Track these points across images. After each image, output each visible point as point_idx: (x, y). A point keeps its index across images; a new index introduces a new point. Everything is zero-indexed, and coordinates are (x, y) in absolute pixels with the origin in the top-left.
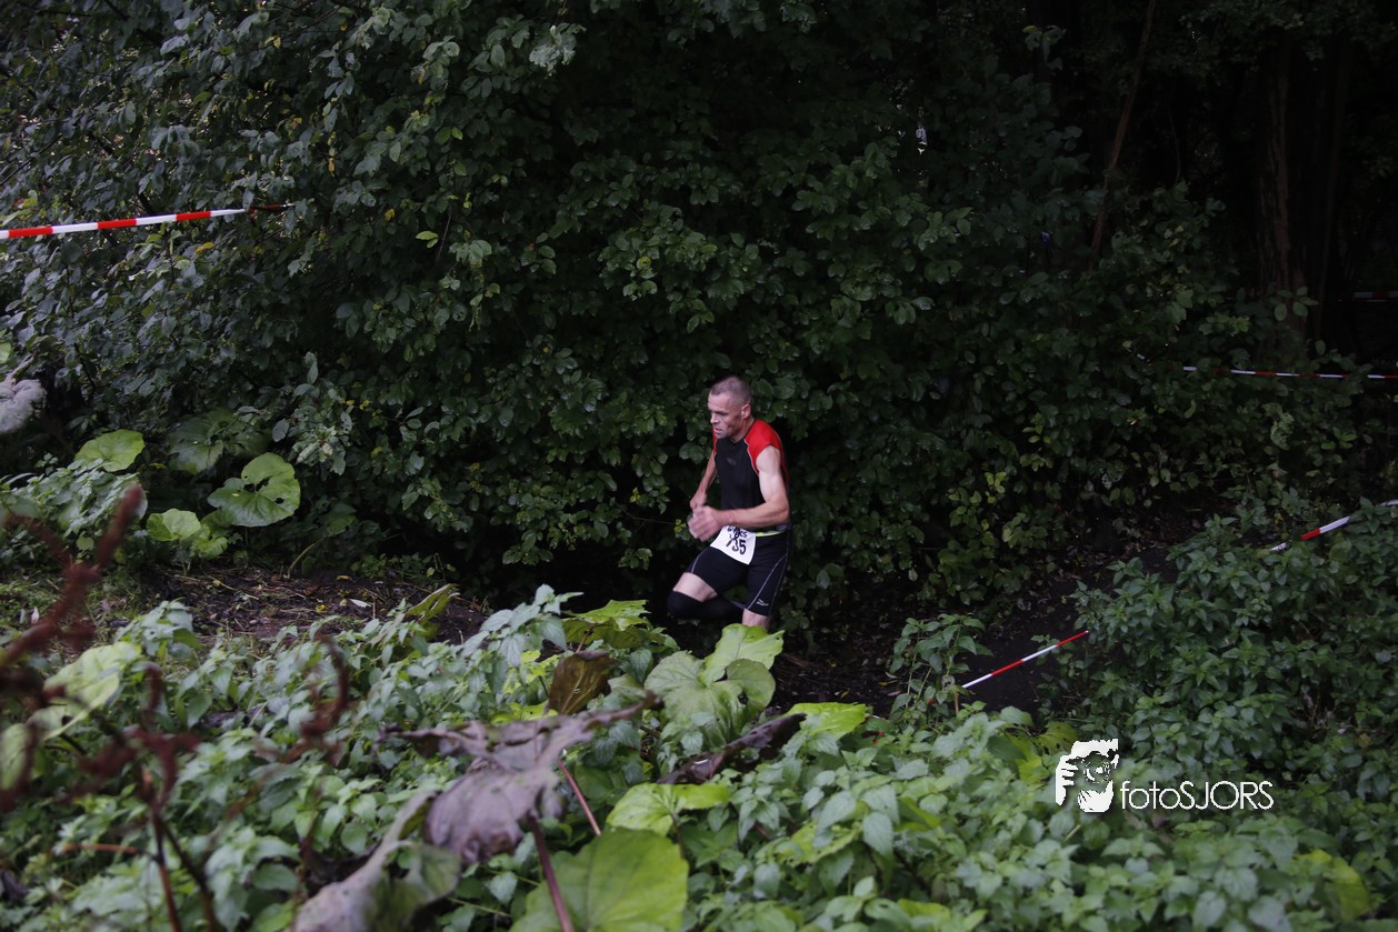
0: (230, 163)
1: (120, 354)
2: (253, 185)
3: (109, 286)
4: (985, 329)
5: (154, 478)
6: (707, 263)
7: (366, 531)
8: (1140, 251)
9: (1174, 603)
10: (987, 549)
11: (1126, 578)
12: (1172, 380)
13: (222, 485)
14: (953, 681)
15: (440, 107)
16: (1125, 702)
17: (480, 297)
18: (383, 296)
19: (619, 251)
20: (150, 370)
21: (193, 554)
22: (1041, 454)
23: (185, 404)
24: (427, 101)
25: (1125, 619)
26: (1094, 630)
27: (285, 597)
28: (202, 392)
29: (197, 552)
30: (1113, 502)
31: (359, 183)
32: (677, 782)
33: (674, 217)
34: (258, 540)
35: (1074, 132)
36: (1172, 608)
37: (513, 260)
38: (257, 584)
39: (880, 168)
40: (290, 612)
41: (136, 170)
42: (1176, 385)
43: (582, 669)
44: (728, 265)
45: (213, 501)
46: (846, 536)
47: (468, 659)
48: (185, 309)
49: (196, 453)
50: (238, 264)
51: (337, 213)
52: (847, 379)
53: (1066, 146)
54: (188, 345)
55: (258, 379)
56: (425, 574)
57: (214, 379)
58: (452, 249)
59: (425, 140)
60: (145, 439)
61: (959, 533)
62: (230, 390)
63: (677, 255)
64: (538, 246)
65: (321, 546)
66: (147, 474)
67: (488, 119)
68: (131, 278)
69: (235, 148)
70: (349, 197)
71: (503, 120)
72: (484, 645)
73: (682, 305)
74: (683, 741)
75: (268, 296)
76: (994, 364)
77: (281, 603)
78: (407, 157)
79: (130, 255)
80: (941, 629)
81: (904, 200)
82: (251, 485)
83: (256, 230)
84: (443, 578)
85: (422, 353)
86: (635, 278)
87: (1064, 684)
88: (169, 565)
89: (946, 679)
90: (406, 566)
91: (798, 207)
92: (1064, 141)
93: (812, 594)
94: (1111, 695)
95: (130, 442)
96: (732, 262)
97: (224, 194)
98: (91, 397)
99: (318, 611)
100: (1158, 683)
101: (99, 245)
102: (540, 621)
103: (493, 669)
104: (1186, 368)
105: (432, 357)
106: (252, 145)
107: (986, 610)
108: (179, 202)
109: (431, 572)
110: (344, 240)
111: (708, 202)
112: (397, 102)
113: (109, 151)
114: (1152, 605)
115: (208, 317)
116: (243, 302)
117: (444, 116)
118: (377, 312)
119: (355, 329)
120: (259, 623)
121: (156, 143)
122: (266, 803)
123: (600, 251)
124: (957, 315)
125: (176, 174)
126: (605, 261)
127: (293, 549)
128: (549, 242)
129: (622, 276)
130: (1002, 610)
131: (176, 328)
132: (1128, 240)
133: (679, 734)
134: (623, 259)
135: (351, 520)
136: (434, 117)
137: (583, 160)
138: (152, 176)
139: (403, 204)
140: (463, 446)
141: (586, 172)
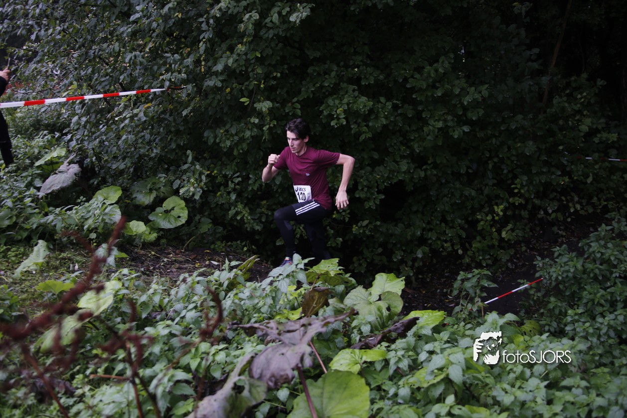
0: (159, 68)
1: (111, 152)
2: (169, 78)
3: (107, 123)
4: (494, 141)
5: (126, 206)
6: (368, 110)
7: (217, 231)
8: (566, 105)
9: (583, 266)
10: (494, 240)
11: (560, 255)
12: (581, 163)
13: (155, 211)
14: (480, 300)
15: (250, 43)
16: (560, 311)
17: (268, 126)
18: (224, 126)
19: (329, 106)
20: (124, 159)
21: (142, 240)
22: (519, 197)
23: (139, 174)
24: (245, 40)
25: (560, 273)
26: (545, 278)
27: (182, 260)
28: (146, 169)
29: (144, 239)
30: (552, 219)
31: (215, 76)
32: (361, 348)
33: (354, 91)
34: (170, 234)
35: (536, 51)
36: (582, 268)
37: (282, 110)
38: (170, 254)
39: (445, 68)
40: (184, 266)
41: (118, 72)
42: (582, 166)
43: (317, 295)
44: (378, 111)
45: (151, 217)
46: (430, 234)
47: (264, 289)
48: (139, 132)
49: (144, 197)
50: (162, 113)
51: (205, 90)
52: (432, 163)
53: (532, 57)
54: (140, 148)
55: (171, 163)
56: (243, 250)
57: (151, 163)
58: (255, 105)
59: (244, 57)
60: (122, 190)
61: (481, 233)
62: (158, 168)
63: (355, 107)
64: (293, 104)
65: (197, 237)
66: (123, 205)
67: (271, 48)
68: (116, 119)
69: (161, 62)
70: (210, 83)
71: (278, 48)
72: (271, 283)
73: (357, 130)
74: (361, 328)
75: (174, 126)
76: (498, 156)
77: (181, 262)
78: (235, 65)
79: (116, 109)
80: (474, 276)
81: (457, 82)
82: (167, 210)
83: (170, 98)
84: (251, 252)
85: (241, 151)
86: (336, 118)
87: (532, 302)
88: (132, 245)
89: (477, 299)
90: (234, 246)
91: (408, 86)
92: (531, 55)
93: (415, 260)
94: (554, 307)
95: (116, 191)
96: (380, 110)
97: (156, 82)
98: (99, 171)
99: (197, 266)
100: (576, 303)
101: (103, 105)
102: (296, 272)
103: (275, 294)
104: (587, 158)
105: (246, 153)
106: (168, 60)
107: (494, 268)
108: (137, 85)
109: (245, 249)
110: (208, 101)
111: (369, 84)
112: (231, 41)
113: (107, 64)
114: (573, 267)
115: (149, 136)
116: (164, 129)
117: (252, 46)
118: (222, 133)
119: (212, 141)
120: (171, 271)
121: (127, 60)
122: (177, 354)
123: (321, 106)
124: (480, 134)
125: (136, 73)
126: (323, 110)
127: (185, 238)
128: (298, 102)
129: (331, 117)
130: (501, 268)
131: (136, 140)
132: (560, 100)
133: (360, 324)
134: (331, 109)
135: (210, 225)
136: (248, 47)
137: (313, 65)
138: (125, 75)
139: (234, 86)
140: (259, 193)
141: (314, 71)
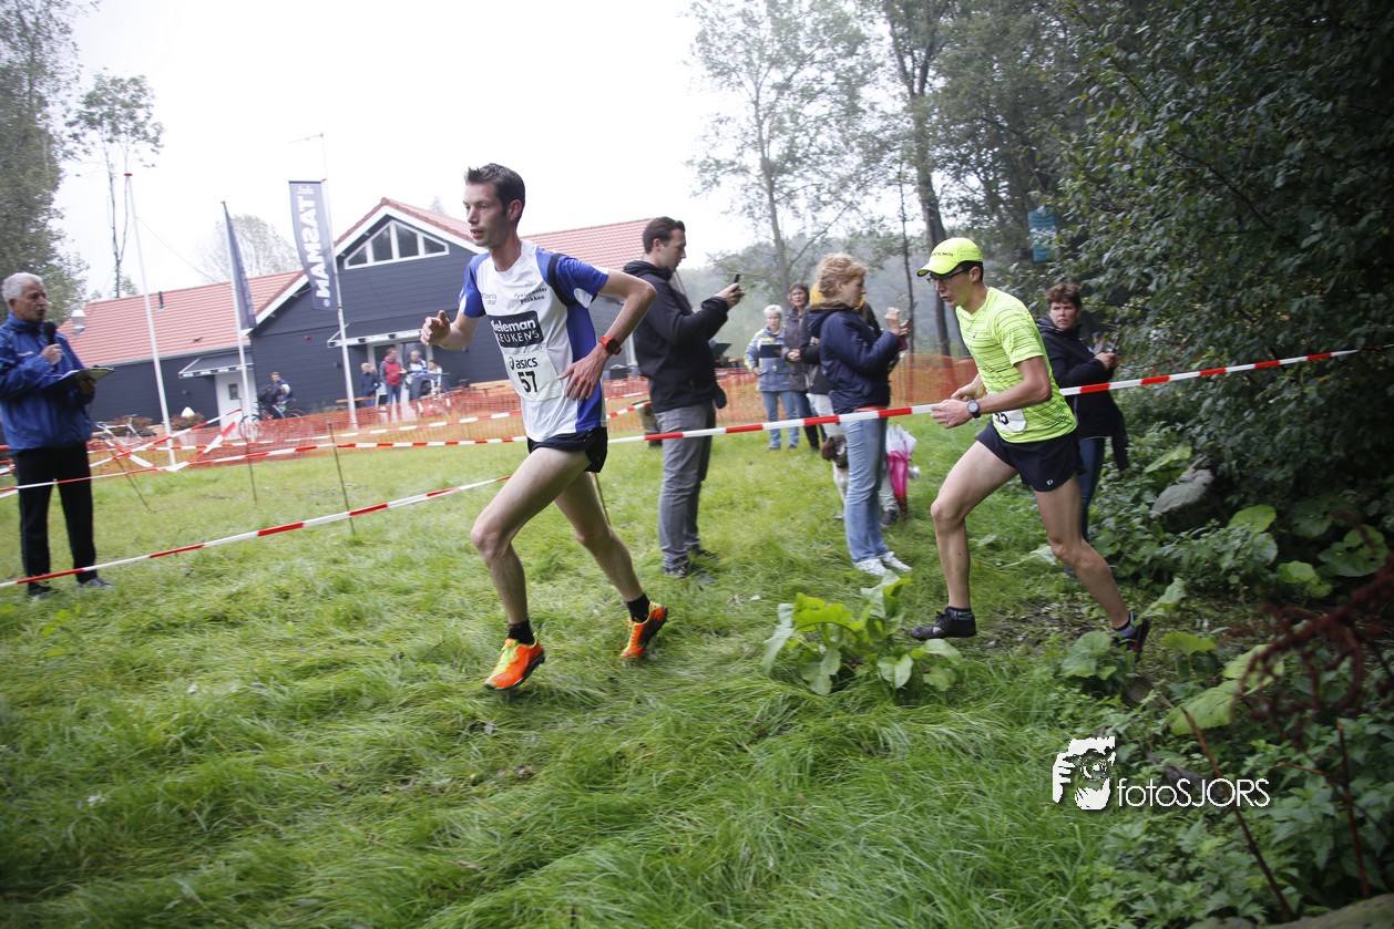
0: (1345, 319)
1: (1262, 453)
2: (1364, 332)
3: (1256, 408)
13: (1329, 547)
20: (1282, 464)
21: (1307, 594)
23: (1303, 489)
28: (1314, 482)
29: (1310, 592)
34: (1355, 587)
45: (1323, 558)
49: (1312, 524)
54: (1309, 447)
55: (1358, 473)
57: (1324, 471)
60: (1277, 512)
66: (1280, 535)
68: (1271, 402)
69: (1350, 308)
75: (1368, 413)
79: (1272, 386)
82: (1351, 548)
83: (1363, 366)
88: (1292, 600)
95: (1266, 513)
97: (1342, 340)
98: (1240, 482)
106: (1364, 304)
115: (1322, 428)
116: (1349, 417)
131: (1303, 435)
